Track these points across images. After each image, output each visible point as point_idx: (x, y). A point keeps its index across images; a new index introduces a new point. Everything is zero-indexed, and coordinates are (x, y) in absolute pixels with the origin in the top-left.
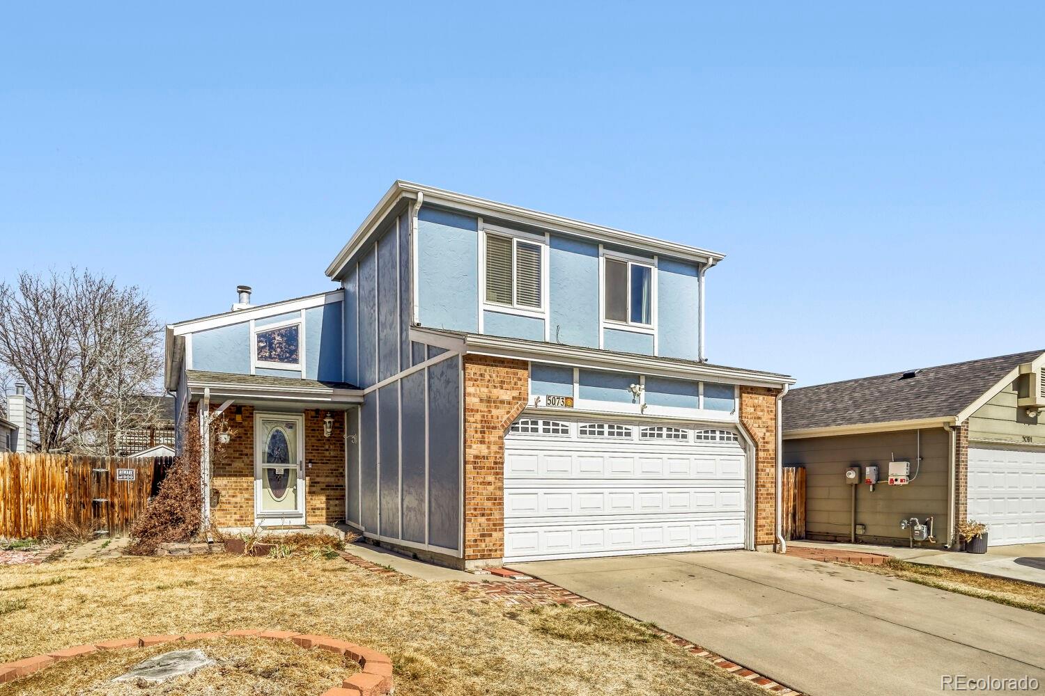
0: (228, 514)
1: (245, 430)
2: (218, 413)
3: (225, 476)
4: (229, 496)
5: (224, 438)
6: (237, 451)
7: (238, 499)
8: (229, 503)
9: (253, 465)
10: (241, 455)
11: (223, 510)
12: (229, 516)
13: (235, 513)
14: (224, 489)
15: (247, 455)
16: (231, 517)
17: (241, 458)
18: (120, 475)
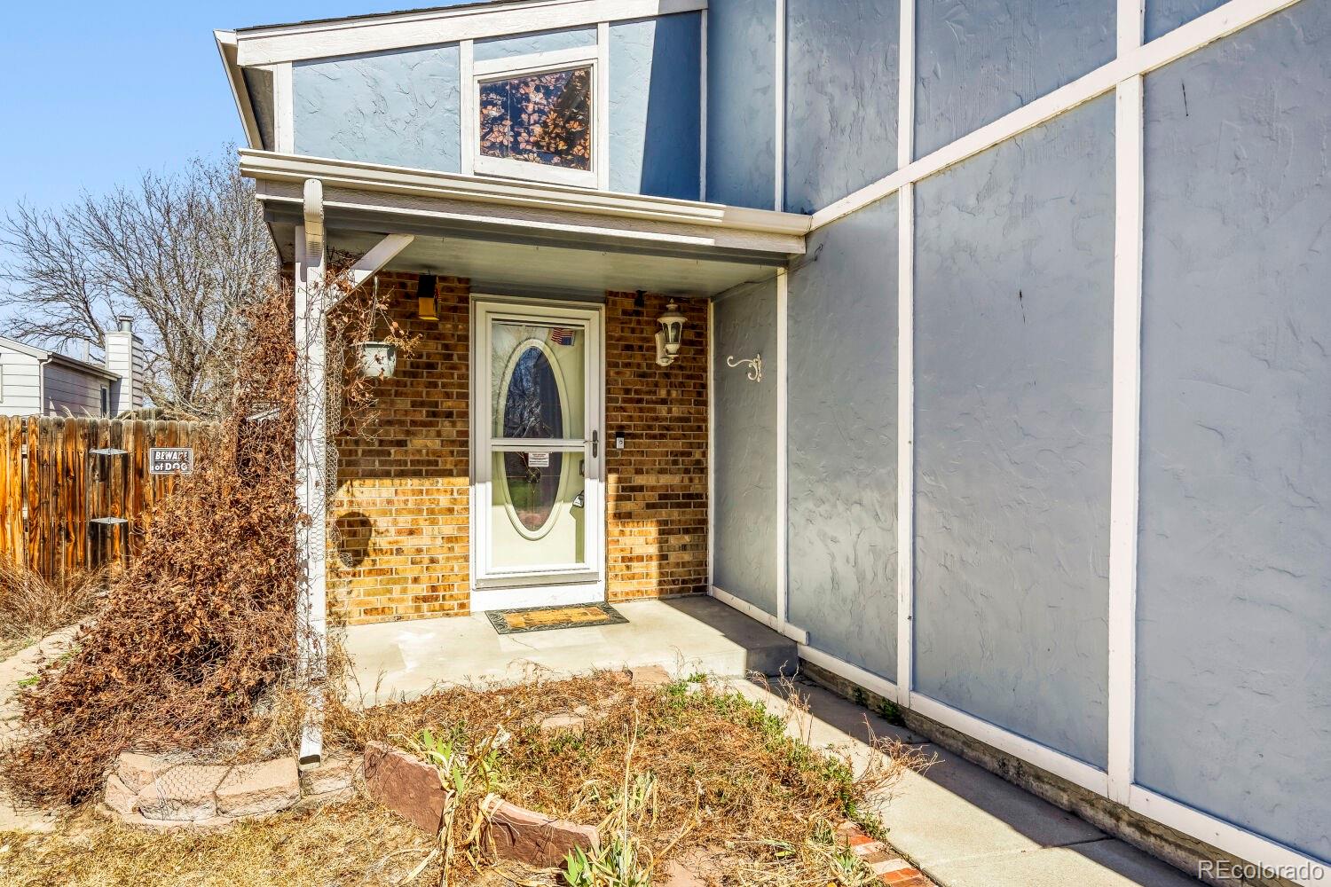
0: (395, 582)
1: (446, 347)
2: (359, 276)
3: (387, 474)
4: (399, 532)
5: (377, 362)
6: (422, 404)
7: (422, 541)
8: (399, 551)
9: (465, 444)
10: (434, 414)
11: (381, 572)
12: (397, 588)
13: (416, 580)
14: (384, 513)
15: (449, 415)
16: (404, 591)
17: (430, 424)
18: (156, 463)
